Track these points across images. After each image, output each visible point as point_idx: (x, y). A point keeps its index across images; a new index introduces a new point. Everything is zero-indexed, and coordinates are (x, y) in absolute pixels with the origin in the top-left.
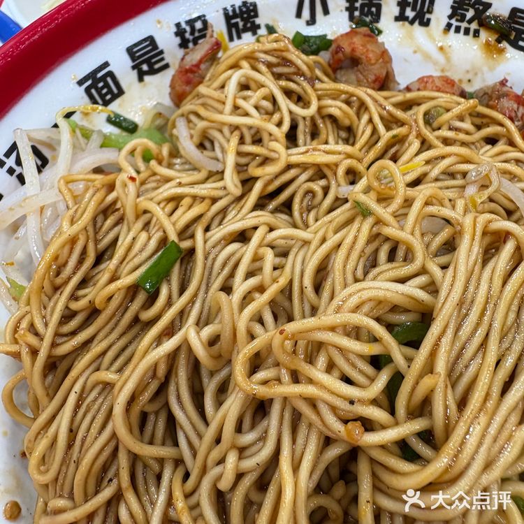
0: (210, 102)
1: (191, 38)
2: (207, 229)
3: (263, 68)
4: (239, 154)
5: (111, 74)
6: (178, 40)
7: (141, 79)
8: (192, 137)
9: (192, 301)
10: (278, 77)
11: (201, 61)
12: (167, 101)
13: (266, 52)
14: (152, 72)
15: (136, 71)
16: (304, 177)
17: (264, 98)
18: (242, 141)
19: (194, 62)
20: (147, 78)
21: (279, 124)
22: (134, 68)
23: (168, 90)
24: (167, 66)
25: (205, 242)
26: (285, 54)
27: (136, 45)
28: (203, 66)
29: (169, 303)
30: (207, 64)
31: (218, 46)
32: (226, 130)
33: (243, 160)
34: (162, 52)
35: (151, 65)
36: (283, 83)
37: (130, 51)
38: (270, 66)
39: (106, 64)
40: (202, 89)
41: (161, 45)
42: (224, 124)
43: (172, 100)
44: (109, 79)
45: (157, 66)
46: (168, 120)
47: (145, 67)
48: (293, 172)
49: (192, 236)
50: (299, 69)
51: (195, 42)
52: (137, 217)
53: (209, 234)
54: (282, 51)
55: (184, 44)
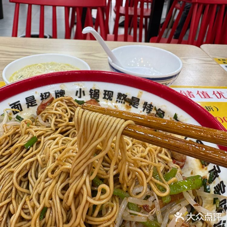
0: (49, 109)
1: (45, 98)
2: (45, 137)
3: (65, 103)
4: (56, 121)
5: (20, 104)
6: (41, 98)
7: (28, 107)
8: (42, 120)
9: (39, 152)
10: (68, 106)
11: (47, 103)
12: (35, 114)
13: (65, 99)
14: (32, 106)
15: (27, 105)
16: (73, 129)
17: (64, 109)
18: (57, 118)
19: (45, 103)
20: (30, 107)
21: (68, 115)
22: (27, 104)
23: (36, 110)
24: (36, 105)
25: (44, 139)
26: (70, 100)
27: (28, 97)
28: (48, 104)
29: (32, 151)
30: (49, 103)
31: (53, 99)
32: (53, 115)
33: (57, 123)
34: (36, 100)
35: (32, 104)
36: (70, 107)
37: (26, 99)
38: (66, 103)
39: (19, 101)
40: (47, 107)
41: (36, 99)
42: (52, 113)
43: (37, 113)
44: (19, 106)
45: (33, 104)
46: (35, 120)
47: (30, 104)
48: (70, 127)
49: (41, 138)
50: (74, 104)
51: (46, 98)
52: (25, 134)
53: (45, 138)
54: (70, 99)
55: (42, 99)
